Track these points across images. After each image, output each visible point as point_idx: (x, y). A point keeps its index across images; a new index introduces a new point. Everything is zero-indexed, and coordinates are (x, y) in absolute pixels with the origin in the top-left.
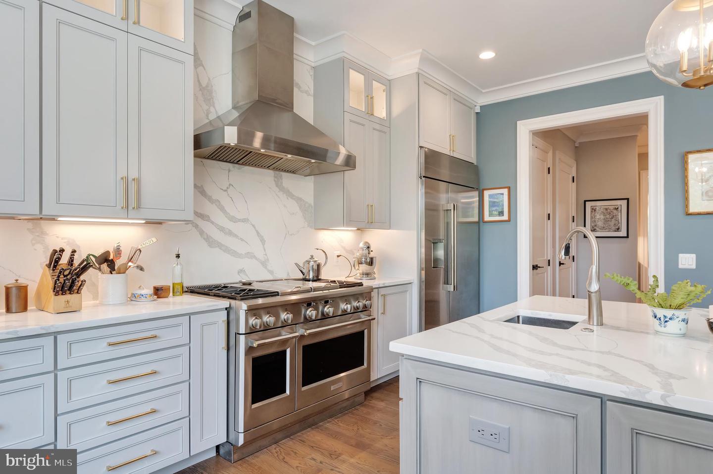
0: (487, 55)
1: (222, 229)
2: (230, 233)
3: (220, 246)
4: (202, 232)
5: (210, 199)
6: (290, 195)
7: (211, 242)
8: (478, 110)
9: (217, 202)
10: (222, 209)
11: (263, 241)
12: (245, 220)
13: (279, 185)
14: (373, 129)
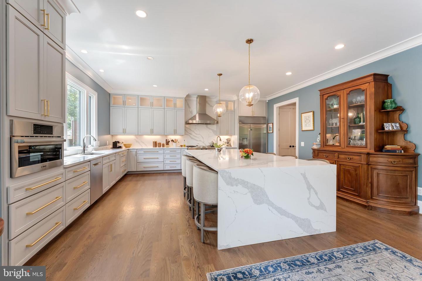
0: (289, 74)
1: (194, 136)
2: (196, 137)
3: (194, 139)
4: (190, 137)
5: (191, 130)
6: (210, 129)
7: (192, 138)
8: (267, 101)
9: (193, 131)
10: (195, 133)
11: (203, 138)
12: (199, 134)
13: (207, 128)
14: (228, 113)
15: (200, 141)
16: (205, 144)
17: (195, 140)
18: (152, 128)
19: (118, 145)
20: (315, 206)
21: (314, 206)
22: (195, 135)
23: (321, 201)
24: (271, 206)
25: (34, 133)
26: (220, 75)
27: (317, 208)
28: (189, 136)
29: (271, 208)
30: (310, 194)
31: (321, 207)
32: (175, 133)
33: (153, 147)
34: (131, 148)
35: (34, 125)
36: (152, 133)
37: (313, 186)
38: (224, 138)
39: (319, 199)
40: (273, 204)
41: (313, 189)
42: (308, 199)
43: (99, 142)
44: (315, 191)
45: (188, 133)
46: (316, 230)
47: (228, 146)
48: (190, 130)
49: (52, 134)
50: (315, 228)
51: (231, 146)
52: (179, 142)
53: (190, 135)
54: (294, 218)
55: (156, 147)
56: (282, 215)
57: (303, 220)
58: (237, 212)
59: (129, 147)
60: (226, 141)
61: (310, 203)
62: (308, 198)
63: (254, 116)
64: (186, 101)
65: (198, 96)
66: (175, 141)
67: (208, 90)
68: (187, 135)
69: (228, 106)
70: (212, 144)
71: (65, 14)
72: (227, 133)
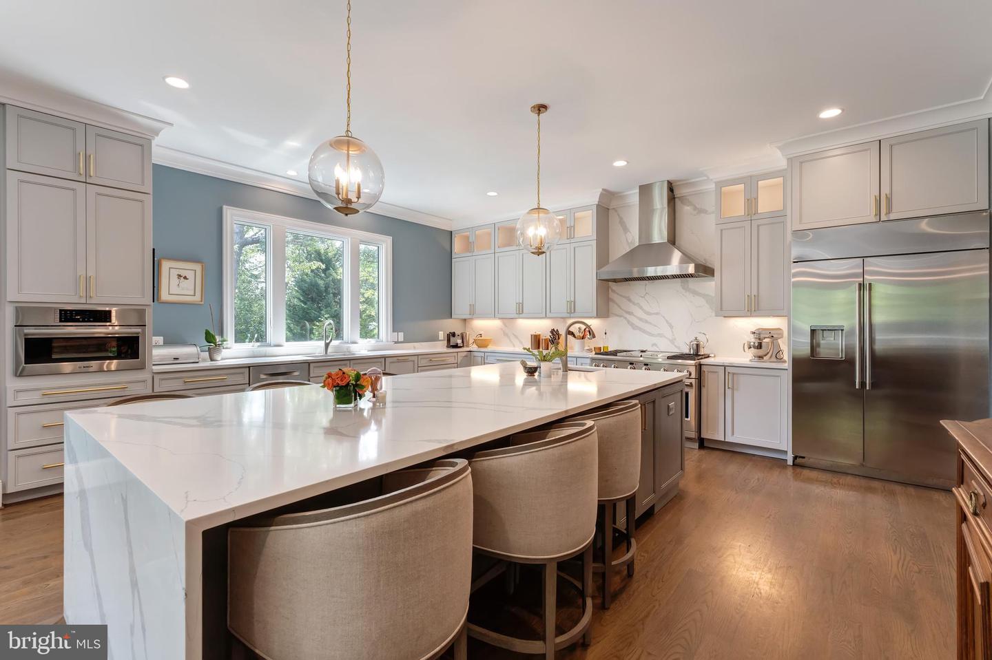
1: (641, 319)
2: (646, 322)
3: (640, 329)
4: (628, 321)
5: (632, 302)
6: (695, 293)
7: (634, 327)
10: (641, 308)
11: (671, 327)
12: (657, 314)
13: (687, 289)
14: (758, 226)
15: (660, 335)
16: (678, 347)
17: (644, 331)
18: (521, 301)
19: (454, 340)
22: (642, 315)
25: (61, 321)
28: (625, 318)
32: (572, 311)
35: (61, 311)
38: (746, 326)
43: (399, 334)
45: (622, 310)
47: (761, 357)
48: (630, 300)
49: (109, 321)
53: (628, 316)
60: (752, 340)
63: (892, 217)
64: (616, 211)
65: (640, 187)
66: (577, 334)
67: (625, 163)
68: (617, 316)
69: (756, 199)
70: (695, 346)
71: (151, 138)
72: (753, 308)
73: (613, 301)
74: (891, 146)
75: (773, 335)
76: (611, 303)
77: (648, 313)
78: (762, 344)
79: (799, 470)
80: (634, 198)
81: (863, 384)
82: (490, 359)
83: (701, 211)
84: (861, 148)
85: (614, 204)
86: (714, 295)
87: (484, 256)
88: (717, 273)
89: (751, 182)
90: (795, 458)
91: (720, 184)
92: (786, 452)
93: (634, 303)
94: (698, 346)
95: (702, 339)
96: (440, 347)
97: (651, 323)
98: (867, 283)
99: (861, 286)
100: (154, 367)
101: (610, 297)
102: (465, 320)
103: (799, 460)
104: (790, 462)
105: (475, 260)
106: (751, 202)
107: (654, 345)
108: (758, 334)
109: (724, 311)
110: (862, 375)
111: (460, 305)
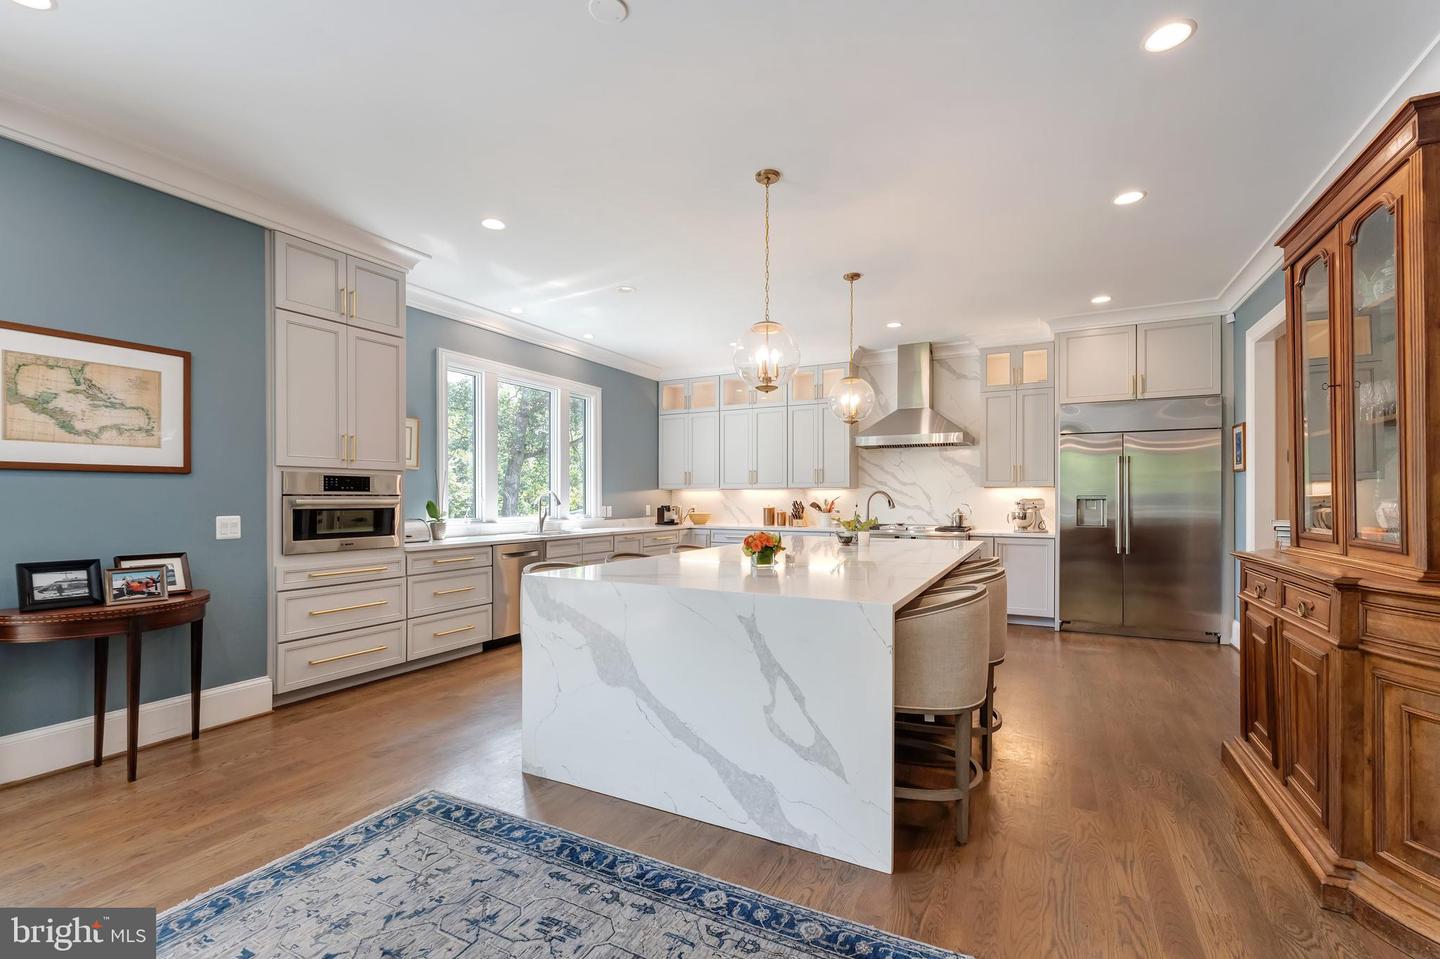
2: (901, 493)
5: (885, 471)
8: (1230, 319)
9: (891, 473)
12: (914, 484)
14: (1024, 396)
15: (918, 507)
16: (936, 520)
18: (755, 469)
19: (667, 516)
20: (792, 741)
21: (792, 744)
22: (898, 486)
23: (817, 731)
24: (645, 700)
25: (325, 490)
26: (855, 276)
27: (806, 754)
29: (643, 705)
30: (773, 693)
31: (820, 753)
32: (820, 480)
33: (765, 524)
34: (709, 525)
35: (325, 477)
36: (754, 481)
37: (786, 671)
38: (1008, 498)
39: (811, 721)
40: (649, 693)
41: (787, 678)
42: (768, 710)
43: (610, 508)
44: (793, 688)
45: (875, 480)
46: (799, 833)
47: (1024, 528)
48: (882, 469)
49: (369, 490)
50: (796, 826)
51: (1043, 530)
52: (838, 512)
53: (880, 486)
54: (715, 758)
55: (773, 523)
56: (676, 736)
57: (750, 777)
58: (560, 690)
59: (704, 523)
60: (1017, 510)
61: (773, 727)
62: (765, 707)
63: (1147, 396)
64: (867, 370)
65: (899, 347)
66: (823, 507)
67: (899, 325)
68: (869, 486)
69: (1022, 369)
70: (957, 519)
71: (404, 271)
72: (1019, 479)
73: (863, 470)
74: (1146, 331)
75: (1037, 506)
76: (860, 472)
77: (904, 484)
78: (1027, 515)
79: (1065, 635)
80: (892, 358)
81: (1123, 549)
82: (717, 538)
83: (960, 376)
84: (1120, 330)
85: (866, 362)
86: (979, 465)
87: (705, 414)
88: (982, 443)
89: (1016, 351)
90: (1062, 624)
91: (986, 352)
92: (1054, 619)
93: (887, 473)
94: (961, 517)
95: (965, 512)
96: (649, 524)
97: (906, 495)
98: (1126, 455)
99: (1122, 459)
100: (406, 545)
101: (860, 464)
102: (671, 491)
103: (1065, 626)
104: (1057, 628)
105: (692, 419)
106: (1017, 371)
107: (910, 517)
108: (1022, 504)
109: (988, 481)
110: (1121, 542)
111: (670, 473)
